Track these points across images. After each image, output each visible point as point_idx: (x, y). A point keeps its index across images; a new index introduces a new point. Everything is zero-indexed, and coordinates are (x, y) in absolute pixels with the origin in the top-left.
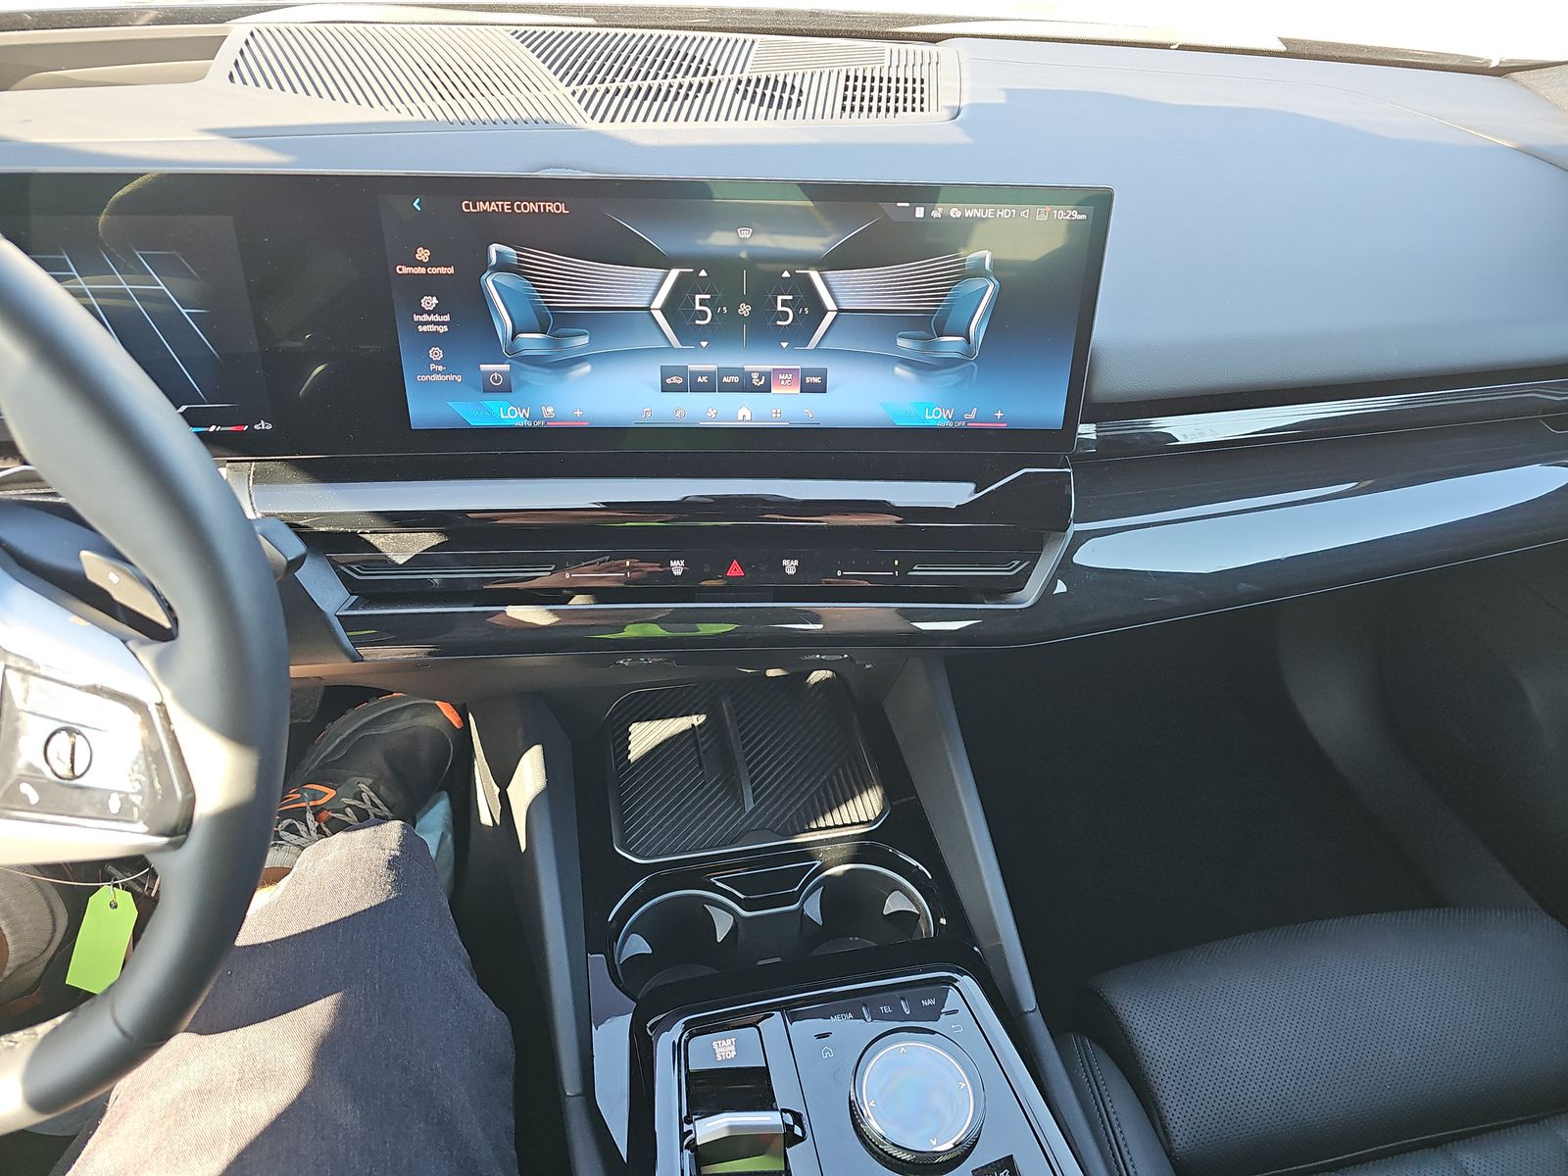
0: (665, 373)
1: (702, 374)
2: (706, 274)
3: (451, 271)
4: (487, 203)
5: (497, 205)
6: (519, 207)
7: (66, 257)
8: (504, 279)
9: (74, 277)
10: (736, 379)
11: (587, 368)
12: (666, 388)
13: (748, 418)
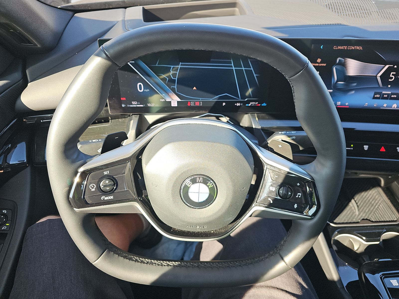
0: (376, 94)
1: (386, 94)
2: (396, 67)
3: (325, 65)
4: (341, 47)
5: (343, 47)
6: (349, 48)
7: (232, 61)
8: (339, 67)
9: (232, 67)
10: (395, 96)
11: (353, 92)
12: (374, 98)
13: (396, 107)
